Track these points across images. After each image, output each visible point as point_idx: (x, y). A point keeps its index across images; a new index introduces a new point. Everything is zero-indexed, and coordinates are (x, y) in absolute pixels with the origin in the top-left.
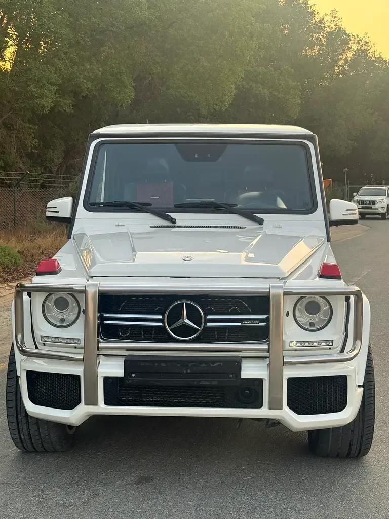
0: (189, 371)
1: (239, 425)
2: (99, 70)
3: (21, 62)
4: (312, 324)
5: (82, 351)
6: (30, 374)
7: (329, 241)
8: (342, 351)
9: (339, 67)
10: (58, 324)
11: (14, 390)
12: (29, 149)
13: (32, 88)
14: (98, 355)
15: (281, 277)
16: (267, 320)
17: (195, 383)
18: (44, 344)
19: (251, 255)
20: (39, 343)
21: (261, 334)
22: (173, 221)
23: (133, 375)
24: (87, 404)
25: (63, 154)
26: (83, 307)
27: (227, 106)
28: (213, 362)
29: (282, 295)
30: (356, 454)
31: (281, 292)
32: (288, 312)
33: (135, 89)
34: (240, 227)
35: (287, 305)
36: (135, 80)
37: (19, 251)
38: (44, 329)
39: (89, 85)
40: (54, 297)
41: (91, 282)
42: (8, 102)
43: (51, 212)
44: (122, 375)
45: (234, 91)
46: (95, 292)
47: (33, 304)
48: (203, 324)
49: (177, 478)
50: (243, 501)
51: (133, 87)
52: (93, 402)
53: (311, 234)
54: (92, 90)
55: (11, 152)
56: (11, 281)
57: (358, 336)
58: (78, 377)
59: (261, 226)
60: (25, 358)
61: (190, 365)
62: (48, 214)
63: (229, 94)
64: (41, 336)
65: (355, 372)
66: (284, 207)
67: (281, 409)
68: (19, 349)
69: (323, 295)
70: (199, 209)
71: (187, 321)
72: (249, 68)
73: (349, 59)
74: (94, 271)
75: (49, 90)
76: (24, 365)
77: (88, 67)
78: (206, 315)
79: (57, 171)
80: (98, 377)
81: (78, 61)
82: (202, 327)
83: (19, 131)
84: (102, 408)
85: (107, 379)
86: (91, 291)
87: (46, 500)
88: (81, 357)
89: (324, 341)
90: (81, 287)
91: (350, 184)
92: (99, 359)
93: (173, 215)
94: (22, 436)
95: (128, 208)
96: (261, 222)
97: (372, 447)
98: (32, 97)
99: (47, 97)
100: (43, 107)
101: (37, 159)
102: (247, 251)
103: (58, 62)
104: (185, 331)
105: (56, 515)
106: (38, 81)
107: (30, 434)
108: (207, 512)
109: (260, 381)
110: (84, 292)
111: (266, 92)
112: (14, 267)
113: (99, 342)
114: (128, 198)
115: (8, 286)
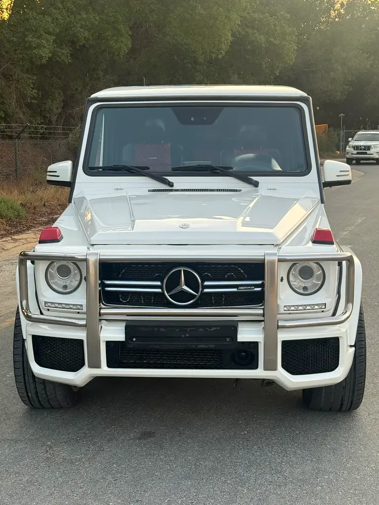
0: (187, 335)
1: (236, 385)
2: (95, 19)
3: (18, 12)
4: (305, 288)
5: (85, 316)
6: (35, 338)
7: (322, 202)
8: (334, 314)
9: (335, 11)
10: (61, 290)
11: (20, 352)
12: (29, 99)
13: (29, 38)
14: (100, 320)
15: (275, 244)
16: (262, 286)
17: (194, 346)
18: (48, 310)
19: (248, 219)
20: (44, 309)
21: (256, 298)
22: (171, 184)
23: (134, 339)
24: (90, 366)
25: (62, 104)
26: (84, 275)
27: (224, 54)
28: (210, 327)
29: (277, 260)
30: (348, 408)
31: (276, 258)
32: (282, 277)
33: (131, 38)
34: (236, 191)
35: (282, 271)
36: (131, 28)
37: (21, 204)
38: (48, 295)
39: (86, 34)
40: (56, 265)
41: (93, 250)
42: (7, 52)
43: (52, 176)
44: (123, 339)
45: (230, 38)
46: (96, 260)
47: (37, 272)
48: (200, 289)
49: (178, 433)
50: (240, 455)
51: (130, 35)
52: (96, 365)
53: (306, 196)
54: (89, 39)
55: (10, 103)
56: (14, 233)
57: (350, 299)
58: (82, 341)
59: (256, 188)
60: (31, 323)
61: (188, 330)
62: (49, 178)
63: (226, 42)
64: (45, 302)
65: (347, 334)
66: (279, 169)
67: (276, 370)
68: (24, 314)
69: (317, 261)
70: (196, 172)
71: (185, 287)
72: (245, 14)
73: (345, 3)
74: (94, 239)
75: (48, 41)
76: (29, 330)
77: (85, 16)
78: (203, 281)
79: (57, 121)
80: (101, 342)
81: (74, 9)
82: (200, 293)
83: (18, 81)
84: (105, 370)
85: (108, 344)
86: (92, 259)
87: (54, 456)
88: (84, 322)
89: (317, 305)
90: (83, 255)
91: (345, 129)
92: (101, 324)
93: (170, 179)
94: (30, 395)
95: (126, 172)
96: (256, 184)
97: (363, 400)
98: (30, 48)
99: (44, 47)
100: (41, 57)
101: (37, 109)
102: (244, 215)
103: (54, 11)
104: (183, 297)
105: (64, 471)
106: (35, 31)
107: (37, 393)
108: (205, 466)
109: (256, 344)
110: (86, 260)
111: (262, 39)
112: (17, 220)
113: (100, 308)
114: (126, 160)
115: (12, 239)
